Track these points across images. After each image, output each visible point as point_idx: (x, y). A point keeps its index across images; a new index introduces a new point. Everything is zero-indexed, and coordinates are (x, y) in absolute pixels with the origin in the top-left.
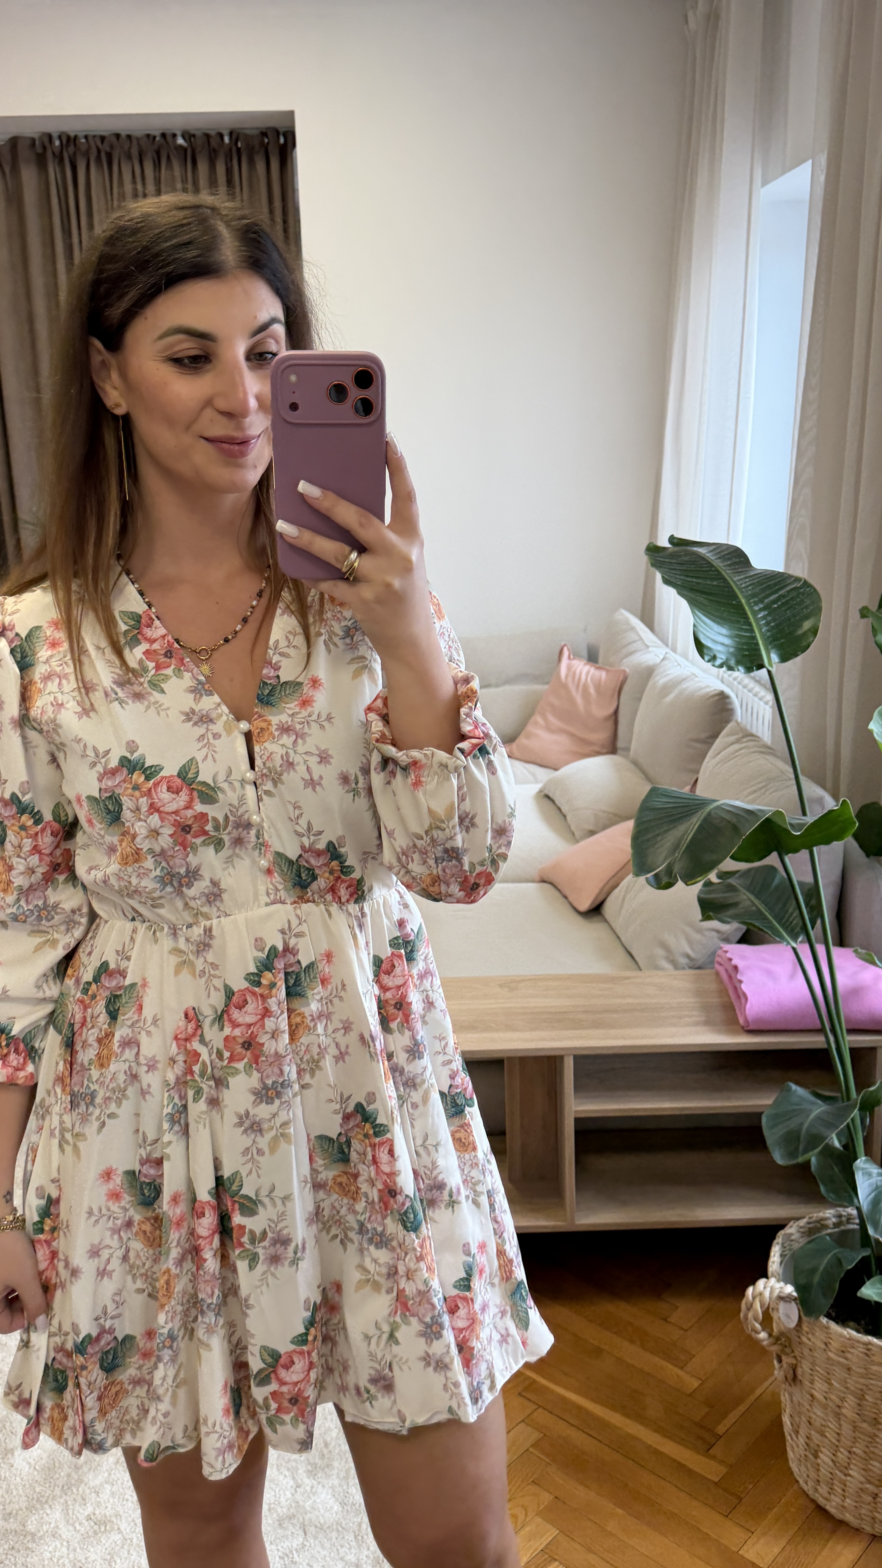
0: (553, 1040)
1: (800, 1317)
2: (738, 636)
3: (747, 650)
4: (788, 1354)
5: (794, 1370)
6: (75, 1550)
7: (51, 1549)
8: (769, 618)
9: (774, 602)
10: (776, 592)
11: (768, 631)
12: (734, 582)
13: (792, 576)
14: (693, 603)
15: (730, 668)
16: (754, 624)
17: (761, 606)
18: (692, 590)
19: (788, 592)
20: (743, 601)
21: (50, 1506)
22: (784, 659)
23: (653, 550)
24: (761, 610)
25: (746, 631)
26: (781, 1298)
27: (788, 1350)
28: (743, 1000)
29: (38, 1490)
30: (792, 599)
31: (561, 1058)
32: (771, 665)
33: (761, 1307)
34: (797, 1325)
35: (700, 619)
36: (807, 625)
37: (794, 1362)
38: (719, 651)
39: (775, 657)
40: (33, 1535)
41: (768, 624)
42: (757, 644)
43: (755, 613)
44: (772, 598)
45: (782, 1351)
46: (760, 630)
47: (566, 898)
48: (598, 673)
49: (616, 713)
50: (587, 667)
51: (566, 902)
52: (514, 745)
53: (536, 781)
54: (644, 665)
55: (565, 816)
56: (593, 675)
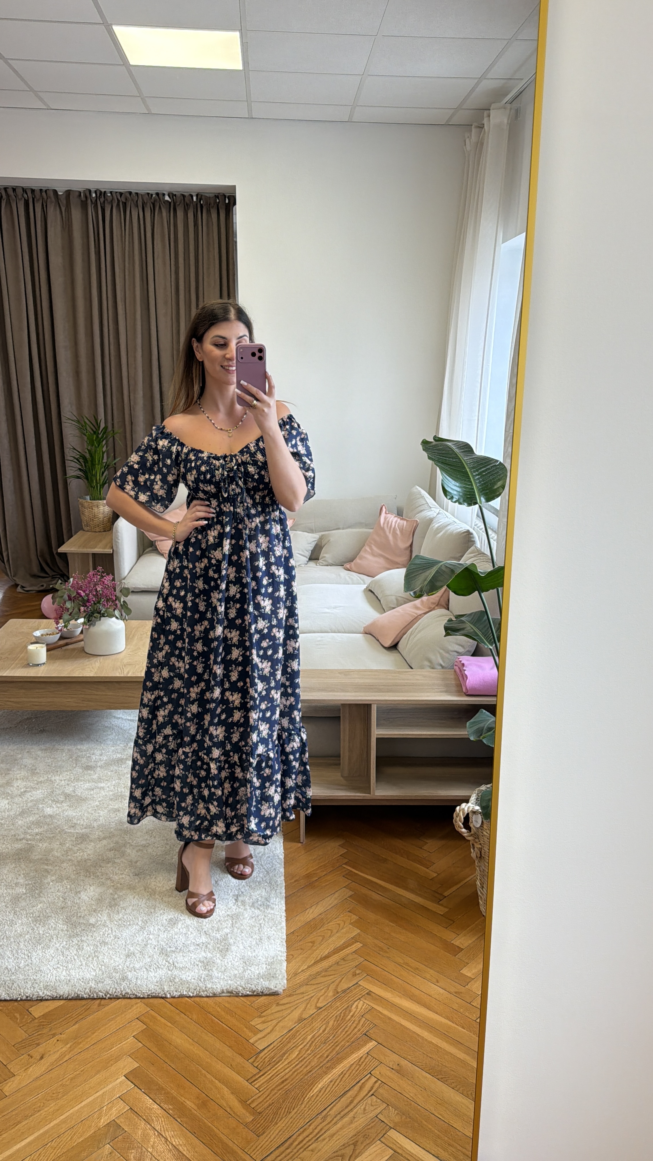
0: (367, 696)
1: (482, 822)
2: (464, 487)
3: (469, 495)
4: (476, 843)
5: (481, 852)
6: (115, 932)
7: (103, 931)
8: (481, 480)
9: (484, 471)
10: (485, 467)
11: (480, 486)
12: (464, 460)
13: (494, 459)
14: (442, 469)
15: (460, 503)
16: (473, 482)
17: (477, 473)
18: (442, 463)
19: (491, 467)
20: (468, 470)
21: (101, 914)
22: (488, 500)
23: (425, 443)
24: (477, 475)
25: (469, 485)
26: (474, 812)
27: (477, 840)
28: (465, 679)
29: (94, 908)
30: (493, 471)
31: (370, 705)
32: (481, 503)
33: (463, 815)
34: (481, 826)
35: (446, 477)
36: (499, 484)
37: (480, 846)
38: (455, 495)
39: (483, 499)
40: (93, 926)
41: (480, 482)
42: (474, 492)
43: (474, 476)
44: (483, 469)
45: (474, 840)
46: (476, 485)
47: (378, 640)
48: (402, 522)
49: (411, 546)
50: (396, 518)
51: (378, 642)
52: (353, 563)
53: (365, 584)
54: (428, 518)
55: (380, 601)
56: (399, 523)
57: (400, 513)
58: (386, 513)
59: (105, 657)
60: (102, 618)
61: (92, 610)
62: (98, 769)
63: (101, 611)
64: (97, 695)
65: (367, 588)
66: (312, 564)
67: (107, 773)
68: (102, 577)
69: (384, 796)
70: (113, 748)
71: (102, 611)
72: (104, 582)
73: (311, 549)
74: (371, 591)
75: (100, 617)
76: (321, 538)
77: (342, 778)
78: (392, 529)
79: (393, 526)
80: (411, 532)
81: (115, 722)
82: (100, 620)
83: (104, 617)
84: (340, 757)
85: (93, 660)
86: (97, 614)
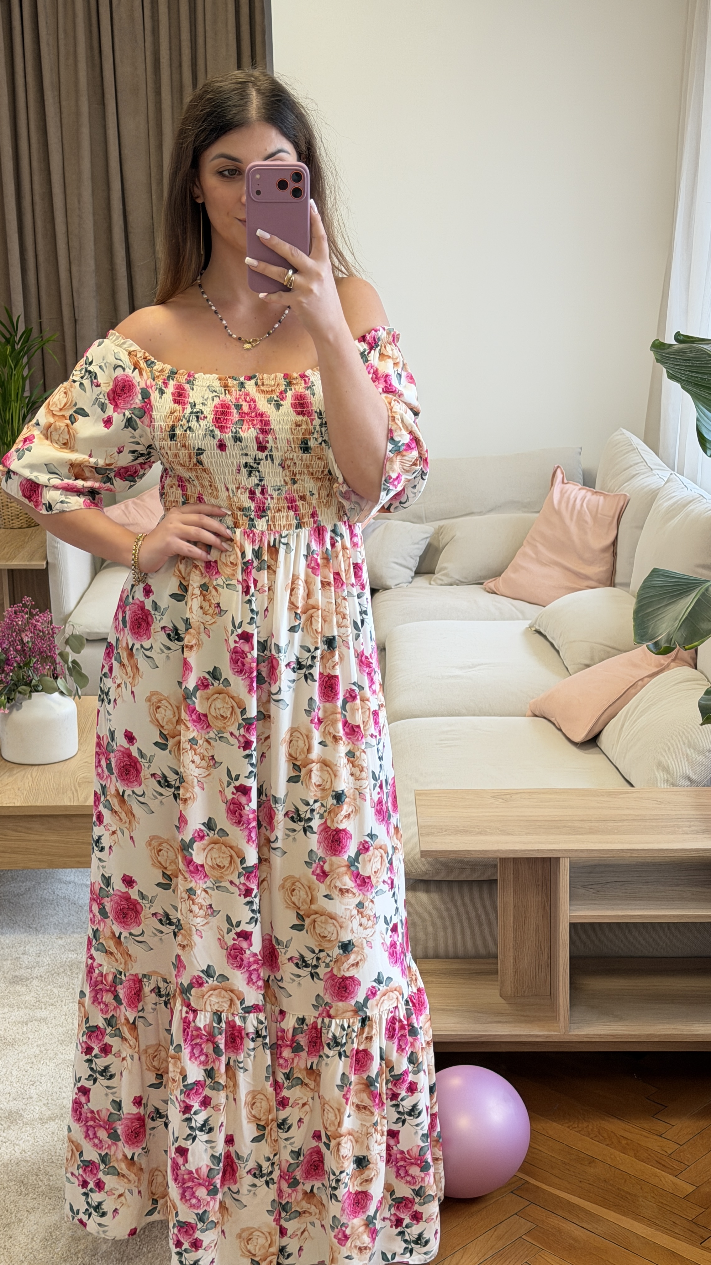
23: (658, 347)
35: (703, 412)
47: (560, 730)
48: (595, 498)
49: (615, 543)
50: (583, 492)
51: (559, 733)
52: (500, 579)
53: (525, 618)
54: (646, 490)
55: (558, 652)
56: (589, 500)
57: (588, 481)
58: (563, 482)
59: (42, 767)
60: (34, 695)
61: (15, 679)
62: (35, 982)
63: (31, 680)
64: (30, 841)
65: (530, 627)
66: (421, 581)
67: (52, 991)
68: (32, 615)
69: (587, 1036)
70: (60, 942)
71: (34, 681)
72: (35, 626)
73: (420, 553)
74: (540, 633)
75: (31, 692)
76: (438, 532)
77: (502, 1001)
78: (576, 512)
79: (578, 506)
80: (613, 517)
81: (62, 890)
82: (30, 697)
83: (37, 691)
84: (497, 958)
85: (19, 774)
86: (24, 687)
